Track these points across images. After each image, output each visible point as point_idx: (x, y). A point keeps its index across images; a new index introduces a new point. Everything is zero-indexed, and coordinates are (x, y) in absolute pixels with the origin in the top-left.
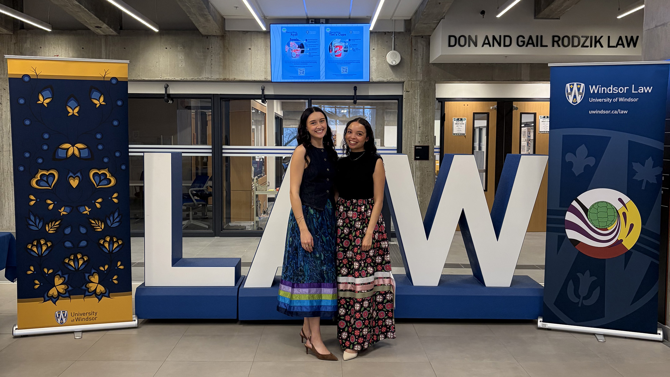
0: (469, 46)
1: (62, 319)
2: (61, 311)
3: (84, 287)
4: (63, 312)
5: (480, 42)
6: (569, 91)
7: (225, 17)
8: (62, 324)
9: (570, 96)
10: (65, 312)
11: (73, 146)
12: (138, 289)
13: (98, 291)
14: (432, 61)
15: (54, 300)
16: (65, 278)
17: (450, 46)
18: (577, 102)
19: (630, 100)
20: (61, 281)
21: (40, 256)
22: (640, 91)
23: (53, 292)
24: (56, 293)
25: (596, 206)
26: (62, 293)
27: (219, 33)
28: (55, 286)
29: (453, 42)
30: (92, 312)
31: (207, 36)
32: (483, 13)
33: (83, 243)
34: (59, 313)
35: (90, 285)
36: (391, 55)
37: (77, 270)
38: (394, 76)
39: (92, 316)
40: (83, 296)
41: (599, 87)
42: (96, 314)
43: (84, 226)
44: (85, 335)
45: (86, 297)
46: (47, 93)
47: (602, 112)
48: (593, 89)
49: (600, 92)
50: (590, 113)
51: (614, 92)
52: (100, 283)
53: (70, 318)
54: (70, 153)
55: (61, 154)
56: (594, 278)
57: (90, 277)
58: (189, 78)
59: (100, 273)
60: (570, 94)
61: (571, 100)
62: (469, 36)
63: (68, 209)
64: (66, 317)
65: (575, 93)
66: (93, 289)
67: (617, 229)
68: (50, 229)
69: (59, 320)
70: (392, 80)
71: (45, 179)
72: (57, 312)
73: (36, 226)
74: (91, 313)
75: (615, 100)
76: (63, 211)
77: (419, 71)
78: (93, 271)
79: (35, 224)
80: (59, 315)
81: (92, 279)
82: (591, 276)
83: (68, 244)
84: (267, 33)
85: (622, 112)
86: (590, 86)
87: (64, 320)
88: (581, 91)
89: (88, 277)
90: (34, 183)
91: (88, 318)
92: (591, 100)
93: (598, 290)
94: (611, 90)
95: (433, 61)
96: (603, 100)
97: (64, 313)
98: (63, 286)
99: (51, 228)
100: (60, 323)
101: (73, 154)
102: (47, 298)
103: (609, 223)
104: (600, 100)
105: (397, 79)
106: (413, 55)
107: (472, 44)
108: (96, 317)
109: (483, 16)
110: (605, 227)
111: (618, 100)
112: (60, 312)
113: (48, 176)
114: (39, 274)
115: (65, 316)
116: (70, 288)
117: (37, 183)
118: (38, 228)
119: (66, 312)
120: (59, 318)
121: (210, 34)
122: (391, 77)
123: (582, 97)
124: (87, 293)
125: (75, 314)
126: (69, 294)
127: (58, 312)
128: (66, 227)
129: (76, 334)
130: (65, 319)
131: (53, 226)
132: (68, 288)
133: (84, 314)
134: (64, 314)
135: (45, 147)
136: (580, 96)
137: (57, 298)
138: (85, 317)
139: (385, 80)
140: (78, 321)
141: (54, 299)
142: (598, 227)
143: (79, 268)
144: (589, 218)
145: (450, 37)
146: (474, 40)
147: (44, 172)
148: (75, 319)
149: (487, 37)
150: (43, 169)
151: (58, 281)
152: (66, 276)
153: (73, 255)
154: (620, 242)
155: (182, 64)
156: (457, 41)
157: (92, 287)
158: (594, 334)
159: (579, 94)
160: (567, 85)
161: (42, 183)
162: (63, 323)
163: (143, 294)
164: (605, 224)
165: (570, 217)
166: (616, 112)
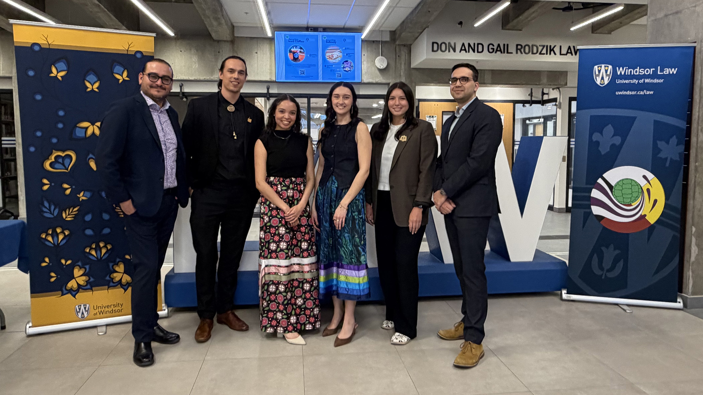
0: (449, 51)
1: (83, 313)
2: (82, 305)
3: (108, 278)
4: (84, 305)
5: (458, 49)
6: (597, 73)
7: (235, 24)
8: (83, 319)
9: (597, 78)
10: (86, 305)
11: (93, 124)
12: (167, 275)
13: (124, 281)
14: (414, 65)
15: (74, 293)
16: (86, 269)
17: (433, 51)
18: (604, 84)
19: (656, 81)
20: (81, 272)
21: (57, 246)
22: (666, 72)
23: (72, 284)
24: (75, 286)
25: (620, 184)
26: (83, 285)
27: (229, 39)
28: (75, 278)
29: (435, 48)
30: (118, 304)
31: (218, 41)
32: (461, 23)
33: (107, 231)
34: (79, 307)
35: (115, 275)
36: (379, 61)
37: (100, 260)
39: (117, 308)
40: (107, 287)
41: (626, 69)
42: (122, 306)
43: (106, 212)
44: (110, 329)
45: (110, 288)
46: (62, 65)
47: (629, 93)
48: (621, 71)
49: (627, 74)
50: (617, 94)
51: (640, 74)
52: (125, 272)
53: (92, 312)
54: (89, 132)
55: (79, 133)
56: (618, 252)
58: (202, 78)
59: (125, 262)
60: (598, 75)
61: (598, 81)
62: (449, 43)
63: (88, 194)
64: (87, 311)
65: (603, 74)
66: (117, 279)
67: (641, 205)
68: (68, 216)
69: (80, 315)
71: (60, 160)
72: (77, 306)
73: (51, 213)
74: (116, 305)
75: (641, 81)
76: (82, 196)
77: (402, 74)
78: (118, 260)
79: (50, 210)
80: (80, 309)
81: (117, 269)
83: (89, 232)
84: (271, 39)
85: (648, 93)
86: (617, 68)
87: (86, 314)
88: (608, 73)
89: (113, 266)
90: (47, 165)
91: (112, 311)
92: (618, 82)
93: (621, 263)
94: (638, 71)
95: (416, 64)
96: (630, 81)
97: (85, 306)
98: (84, 278)
100: (81, 317)
101: (93, 133)
102: (65, 292)
103: (633, 199)
104: (627, 81)
105: (384, 81)
106: (397, 60)
107: (451, 49)
108: (122, 308)
109: (461, 26)
110: (629, 203)
111: (644, 81)
112: (81, 306)
113: (63, 158)
114: (55, 266)
115: (87, 309)
116: (92, 280)
117: (51, 165)
118: (53, 215)
119: (88, 305)
120: (79, 312)
121: (221, 39)
123: (609, 78)
124: (111, 284)
125: (98, 307)
126: (90, 286)
127: (79, 306)
128: (87, 213)
129: (99, 328)
130: (87, 312)
131: (71, 212)
132: (89, 279)
133: (108, 307)
134: (85, 308)
135: (60, 126)
136: (608, 77)
137: (77, 291)
138: (110, 309)
139: (374, 81)
140: (102, 314)
142: (622, 203)
143: (101, 258)
144: (614, 195)
145: (433, 43)
146: (453, 46)
147: (60, 153)
148: (98, 313)
149: (463, 45)
150: (58, 150)
151: (77, 272)
152: (87, 267)
153: (95, 244)
154: (643, 217)
155: (196, 66)
156: (439, 47)
157: (117, 277)
159: (607, 75)
160: (595, 67)
161: (57, 166)
162: (84, 317)
163: (173, 282)
164: (629, 200)
166: (642, 93)
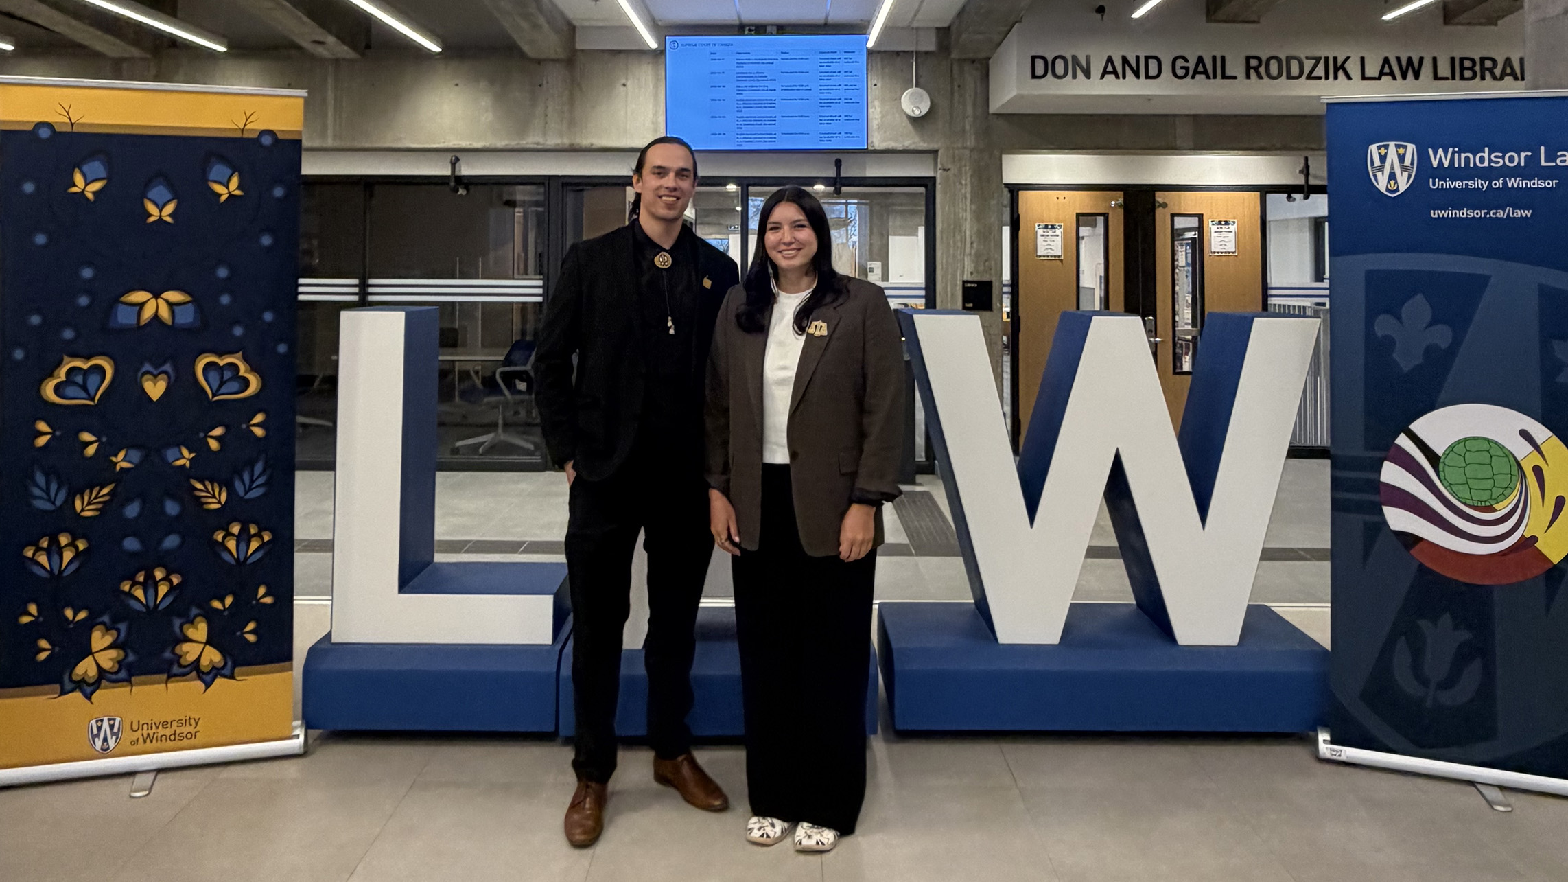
0: (1074, 76)
1: (105, 739)
2: (106, 719)
3: (167, 655)
4: (109, 720)
5: (1096, 70)
8: (105, 752)
10: (114, 720)
12: (313, 651)
13: (205, 662)
14: (994, 107)
15: (88, 690)
16: (118, 631)
17: (1034, 76)
20: (108, 640)
21: (56, 577)
23: (86, 668)
24: (93, 672)
25: (1460, 448)
26: (111, 671)
28: (92, 654)
29: (1040, 70)
30: (188, 718)
32: (1101, 10)
33: (171, 542)
34: (99, 724)
35: (186, 647)
37: (152, 611)
38: (917, 139)
39: (186, 729)
40: (165, 676)
42: (197, 724)
43: (173, 497)
44: (165, 780)
45: (173, 679)
52: (210, 642)
53: (127, 736)
54: (148, 313)
55: (124, 317)
56: (1465, 635)
57: (186, 626)
59: (211, 616)
62: (1074, 58)
63: (136, 455)
64: (117, 734)
66: (191, 658)
67: (1523, 507)
68: (86, 507)
69: (99, 742)
70: (912, 147)
71: (79, 379)
72: (93, 722)
73: (49, 500)
74: (183, 722)
76: (121, 461)
77: (967, 127)
78: (194, 611)
79: (47, 491)
80: (99, 728)
81: (190, 632)
82: (1456, 628)
83: (131, 544)
87: (112, 742)
89: (181, 627)
90: (48, 391)
91: (175, 734)
93: (1475, 667)
95: (998, 106)
97: (112, 722)
98: (113, 653)
99: (89, 504)
100: (102, 749)
101: (156, 316)
102: (68, 686)
103: (1498, 492)
105: (923, 146)
106: (956, 95)
107: (1079, 73)
108: (196, 730)
109: (1103, 16)
110: (1488, 504)
112: (102, 721)
113: (86, 373)
114: (51, 625)
115: (115, 730)
116: (131, 658)
117: (58, 390)
118: (53, 503)
119: (118, 719)
120: (98, 735)
122: (911, 140)
124: (176, 669)
125: (141, 726)
126: (127, 673)
127: (97, 721)
128: (130, 500)
129: (139, 780)
130: (114, 738)
131: (96, 498)
132: (126, 656)
133: (164, 724)
134: (112, 727)
135: (83, 301)
137: (96, 685)
138: (168, 732)
139: (899, 146)
140: (151, 743)
141: (87, 688)
142: (1468, 502)
143: (156, 606)
144: (1442, 478)
145: (1034, 58)
146: (1084, 63)
147: (78, 363)
148: (141, 740)
149: (1110, 60)
150: (75, 355)
151: (100, 639)
152: (123, 627)
153: (143, 573)
154: (1528, 543)
156: (1049, 67)
157: (190, 652)
158: (1472, 783)
161: (70, 391)
162: (108, 748)
163: (328, 665)
164: (1485, 496)
165: (1392, 474)
